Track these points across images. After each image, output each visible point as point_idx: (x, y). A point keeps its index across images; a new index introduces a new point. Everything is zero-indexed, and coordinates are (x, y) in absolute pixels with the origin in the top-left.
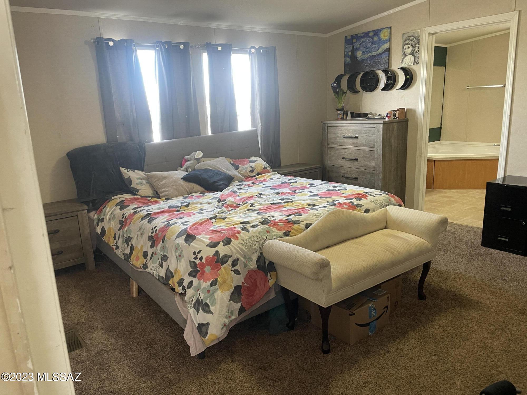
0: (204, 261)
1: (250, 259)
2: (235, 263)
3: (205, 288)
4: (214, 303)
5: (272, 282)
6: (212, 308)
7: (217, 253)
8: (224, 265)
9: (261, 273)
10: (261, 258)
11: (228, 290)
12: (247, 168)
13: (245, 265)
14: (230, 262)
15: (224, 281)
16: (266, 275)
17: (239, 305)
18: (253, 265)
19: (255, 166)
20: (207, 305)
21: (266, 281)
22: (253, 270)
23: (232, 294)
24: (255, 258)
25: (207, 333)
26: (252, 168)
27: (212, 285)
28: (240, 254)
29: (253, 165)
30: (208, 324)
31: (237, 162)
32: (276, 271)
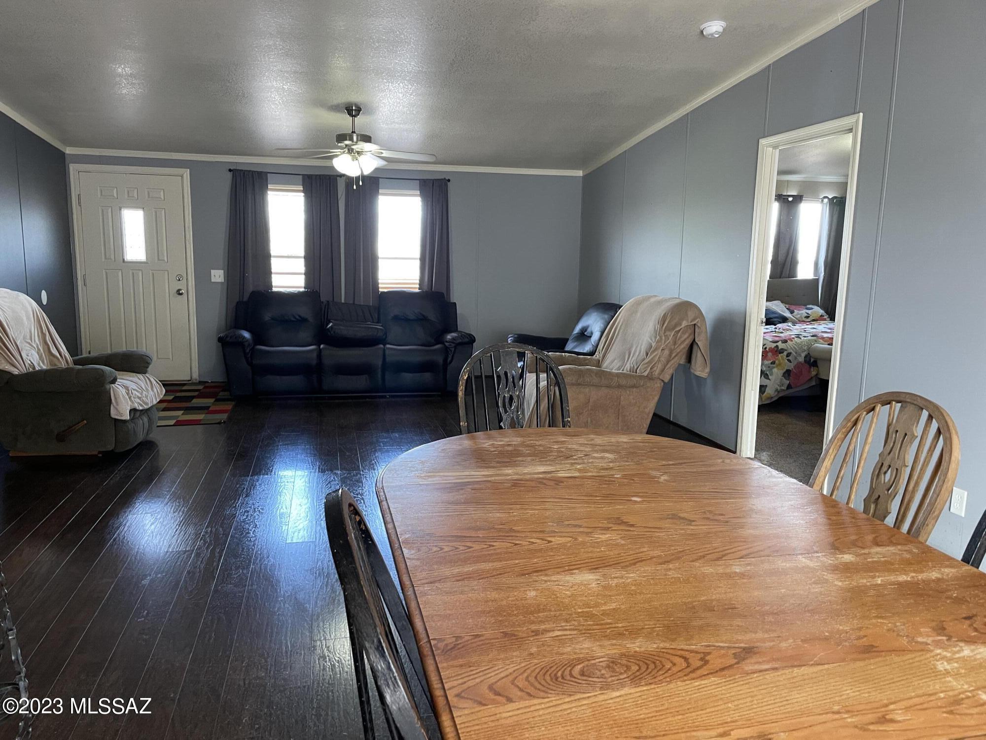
0: (767, 349)
1: (801, 356)
2: (789, 355)
3: (766, 365)
4: (772, 374)
5: (814, 373)
6: (770, 377)
7: (777, 346)
8: (782, 354)
9: (807, 366)
10: (808, 356)
11: (782, 369)
12: (802, 313)
13: (796, 358)
14: (785, 353)
15: (780, 364)
16: (810, 368)
17: (788, 382)
18: (801, 359)
19: (811, 312)
20: (767, 374)
21: (810, 372)
22: (800, 363)
23: (784, 373)
24: (803, 355)
25: (764, 392)
26: (808, 314)
27: (771, 363)
28: (793, 350)
29: (809, 312)
30: (766, 386)
31: (792, 307)
32: (817, 367)
